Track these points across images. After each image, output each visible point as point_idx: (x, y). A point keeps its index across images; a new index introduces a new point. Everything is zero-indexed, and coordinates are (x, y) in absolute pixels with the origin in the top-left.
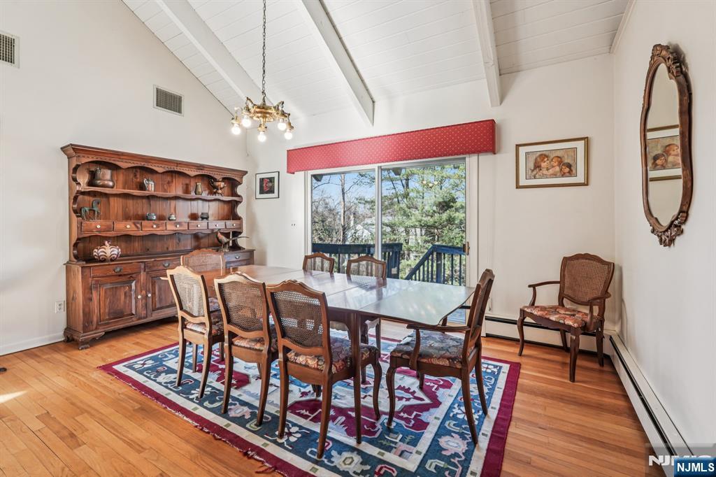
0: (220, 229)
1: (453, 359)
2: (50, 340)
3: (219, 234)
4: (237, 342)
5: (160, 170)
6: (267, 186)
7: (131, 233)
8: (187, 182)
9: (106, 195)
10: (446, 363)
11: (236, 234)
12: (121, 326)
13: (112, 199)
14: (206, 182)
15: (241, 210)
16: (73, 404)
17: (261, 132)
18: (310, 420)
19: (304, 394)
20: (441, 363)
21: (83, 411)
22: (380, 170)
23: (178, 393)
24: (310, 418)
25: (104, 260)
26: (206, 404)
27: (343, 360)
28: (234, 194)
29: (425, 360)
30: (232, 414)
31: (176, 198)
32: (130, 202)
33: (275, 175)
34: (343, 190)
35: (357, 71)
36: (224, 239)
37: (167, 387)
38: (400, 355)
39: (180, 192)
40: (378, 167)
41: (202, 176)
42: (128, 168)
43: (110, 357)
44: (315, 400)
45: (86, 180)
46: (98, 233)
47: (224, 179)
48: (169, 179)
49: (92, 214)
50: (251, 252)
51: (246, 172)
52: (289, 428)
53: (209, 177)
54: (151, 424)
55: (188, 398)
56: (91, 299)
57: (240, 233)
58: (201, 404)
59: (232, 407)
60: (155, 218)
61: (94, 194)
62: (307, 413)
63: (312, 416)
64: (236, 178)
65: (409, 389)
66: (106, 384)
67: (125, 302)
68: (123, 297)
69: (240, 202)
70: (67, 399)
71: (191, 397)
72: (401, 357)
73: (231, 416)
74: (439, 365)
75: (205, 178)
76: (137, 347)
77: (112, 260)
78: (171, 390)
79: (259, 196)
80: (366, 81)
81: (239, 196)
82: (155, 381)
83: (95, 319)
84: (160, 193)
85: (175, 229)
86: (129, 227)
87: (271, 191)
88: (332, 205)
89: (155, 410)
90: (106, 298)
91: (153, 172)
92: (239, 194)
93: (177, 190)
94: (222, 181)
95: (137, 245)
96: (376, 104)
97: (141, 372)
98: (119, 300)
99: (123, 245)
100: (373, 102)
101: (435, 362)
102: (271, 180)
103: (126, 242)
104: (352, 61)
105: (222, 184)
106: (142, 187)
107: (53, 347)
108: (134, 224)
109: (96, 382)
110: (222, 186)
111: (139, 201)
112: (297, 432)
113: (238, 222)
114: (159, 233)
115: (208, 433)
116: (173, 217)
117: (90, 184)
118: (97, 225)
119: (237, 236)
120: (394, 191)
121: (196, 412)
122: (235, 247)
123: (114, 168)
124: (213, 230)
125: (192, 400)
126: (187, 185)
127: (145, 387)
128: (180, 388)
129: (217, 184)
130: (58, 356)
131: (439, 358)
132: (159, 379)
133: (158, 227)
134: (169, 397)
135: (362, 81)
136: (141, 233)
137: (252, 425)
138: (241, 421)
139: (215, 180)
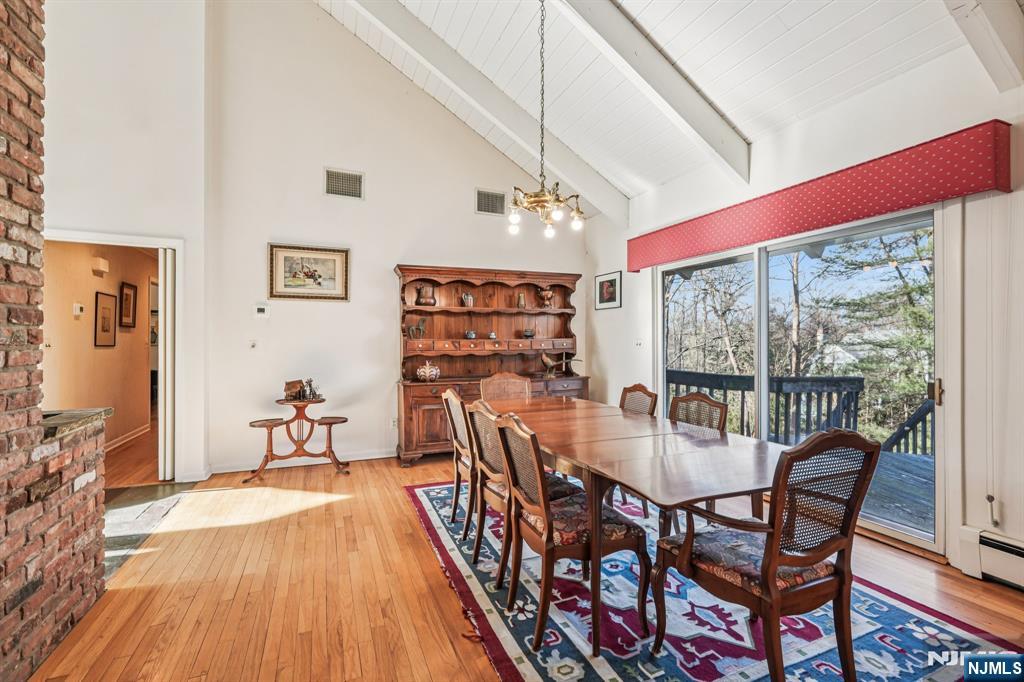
0: (544, 350)
1: (751, 577)
2: (387, 453)
3: (544, 356)
4: (489, 484)
5: (478, 282)
6: (609, 292)
7: (451, 353)
8: (511, 293)
9: (431, 314)
10: (738, 581)
11: (570, 356)
12: (437, 451)
13: (436, 317)
14: (533, 293)
15: (575, 326)
16: (370, 514)
17: (549, 226)
18: (556, 605)
19: (571, 571)
20: (728, 578)
21: (372, 523)
22: (764, 255)
23: (448, 529)
24: (558, 602)
25: (424, 381)
26: (464, 548)
27: (577, 533)
28: (567, 305)
29: (703, 566)
30: (480, 567)
31: (498, 313)
32: (452, 320)
33: (616, 276)
34: (795, 286)
35: (711, 104)
36: (551, 362)
37: (442, 521)
38: (668, 547)
39: (502, 307)
40: (760, 249)
41: (528, 285)
42: (448, 283)
43: (418, 480)
44: (578, 583)
45: (414, 299)
46: (419, 353)
47: (553, 287)
48: (490, 291)
49: (418, 334)
50: (585, 380)
51: (580, 276)
52: (526, 604)
53: (536, 287)
54: (410, 553)
55: (452, 537)
56: (411, 419)
57: (573, 355)
58: (459, 547)
59: (486, 560)
60: (474, 336)
61: (420, 313)
62: (558, 595)
63: (562, 600)
64: (567, 285)
65: (730, 615)
66: (401, 504)
67: (441, 426)
68: (439, 420)
69: (573, 315)
70: (369, 509)
71: (456, 537)
72: (670, 552)
73: (479, 568)
74: (725, 580)
75: (531, 288)
76: (444, 475)
77: (431, 381)
78: (444, 524)
79: (599, 306)
80: (729, 114)
81: (572, 307)
82: (437, 511)
83: (415, 439)
84: (480, 309)
85: (493, 348)
86: (446, 346)
87: (612, 298)
88: (780, 311)
89: (421, 539)
90: (424, 419)
91: (473, 286)
92: (572, 304)
93: (499, 302)
94: (550, 290)
95: (459, 366)
96: (753, 147)
97: (431, 500)
98: (435, 422)
99: (445, 365)
100: (749, 144)
101: (719, 573)
102: (612, 283)
103: (449, 362)
104: (698, 91)
105: (550, 294)
106: (462, 304)
107: (387, 461)
108: (453, 343)
109: (396, 500)
110: (549, 296)
111: (461, 318)
112: (531, 612)
113: (569, 341)
114: (477, 353)
115: (448, 577)
116: (493, 335)
117: (418, 303)
118: (420, 344)
119: (570, 358)
120: (899, 282)
121: (451, 554)
122: (569, 373)
123: (435, 284)
124: (537, 350)
125: (454, 540)
126: (510, 297)
127: (426, 515)
128: (453, 525)
129: (544, 293)
130: (385, 470)
131: (728, 570)
132: (441, 512)
133: (476, 346)
134: (439, 531)
135: (722, 116)
136: (458, 353)
137: (491, 586)
138: (483, 578)
139: (542, 289)
